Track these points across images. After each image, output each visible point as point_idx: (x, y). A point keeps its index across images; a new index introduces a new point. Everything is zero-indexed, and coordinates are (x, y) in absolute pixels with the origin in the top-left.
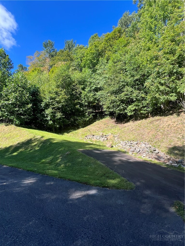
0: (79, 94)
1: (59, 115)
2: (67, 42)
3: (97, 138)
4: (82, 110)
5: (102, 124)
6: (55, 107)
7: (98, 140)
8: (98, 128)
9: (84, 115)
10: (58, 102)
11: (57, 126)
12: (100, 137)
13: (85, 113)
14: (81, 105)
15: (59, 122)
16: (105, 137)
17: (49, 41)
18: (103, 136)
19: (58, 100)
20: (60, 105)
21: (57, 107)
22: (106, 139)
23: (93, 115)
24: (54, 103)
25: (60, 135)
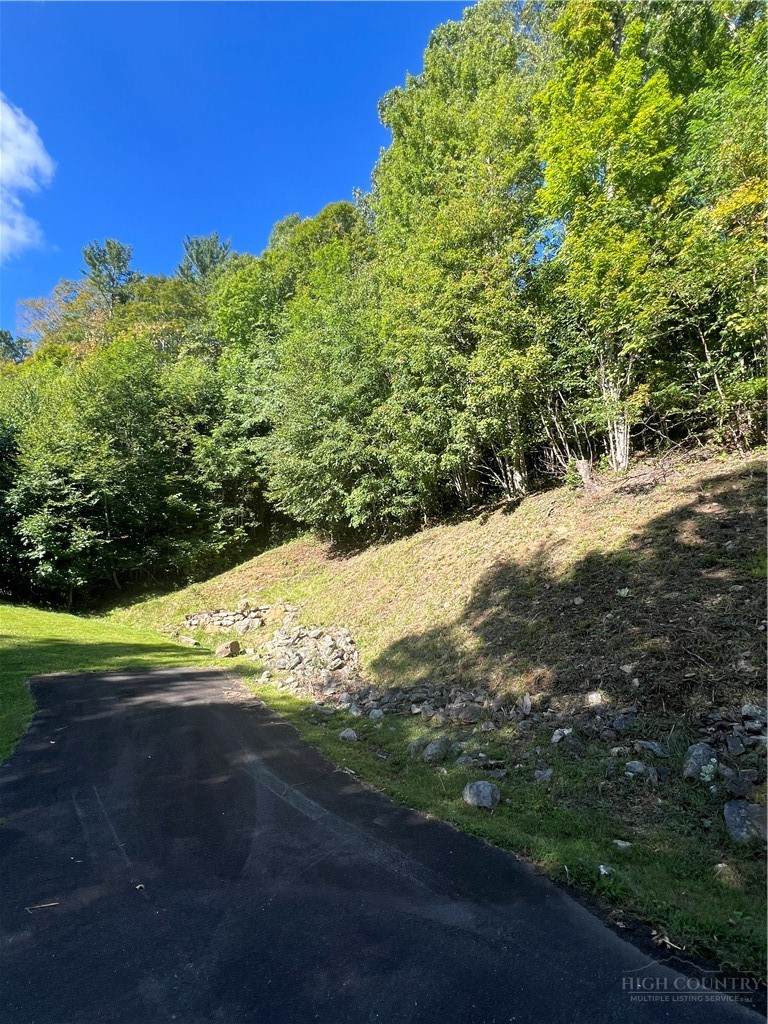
0: (186, 450)
1: (81, 538)
2: (191, 244)
3: (224, 622)
4: (198, 512)
5: (277, 561)
6: (69, 507)
7: (228, 629)
8: (253, 581)
9: (206, 532)
10: (86, 486)
11: (76, 582)
12: (236, 618)
13: (213, 523)
14: (195, 492)
15: (90, 566)
16: (253, 615)
17: (108, 243)
18: (245, 614)
19: (78, 477)
20: (92, 499)
21: (77, 504)
22: (257, 622)
23: (247, 529)
24: (66, 491)
25: (94, 620)
